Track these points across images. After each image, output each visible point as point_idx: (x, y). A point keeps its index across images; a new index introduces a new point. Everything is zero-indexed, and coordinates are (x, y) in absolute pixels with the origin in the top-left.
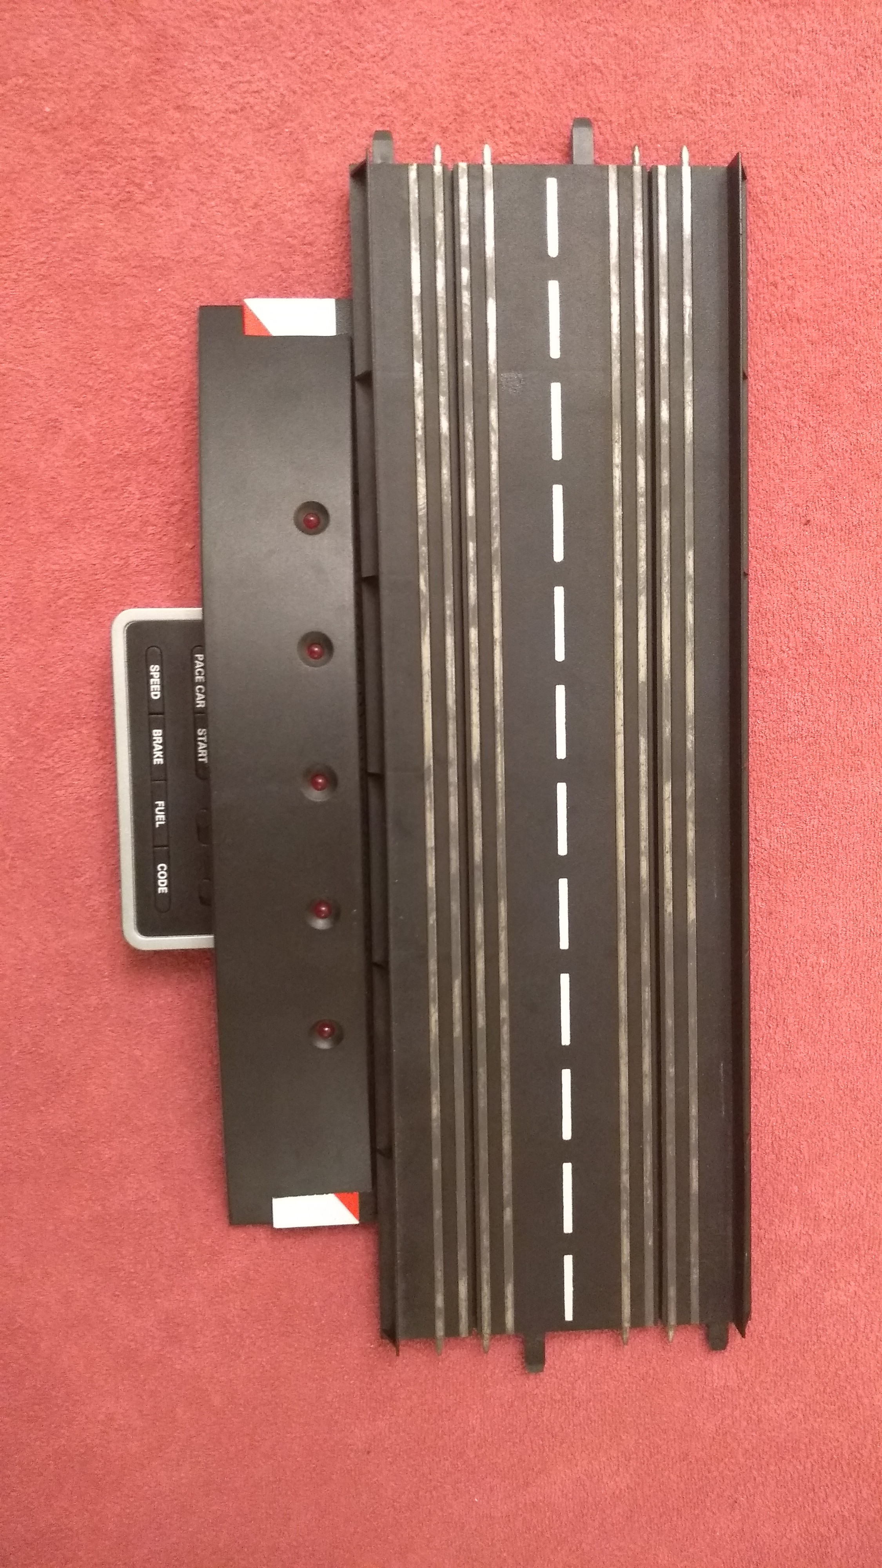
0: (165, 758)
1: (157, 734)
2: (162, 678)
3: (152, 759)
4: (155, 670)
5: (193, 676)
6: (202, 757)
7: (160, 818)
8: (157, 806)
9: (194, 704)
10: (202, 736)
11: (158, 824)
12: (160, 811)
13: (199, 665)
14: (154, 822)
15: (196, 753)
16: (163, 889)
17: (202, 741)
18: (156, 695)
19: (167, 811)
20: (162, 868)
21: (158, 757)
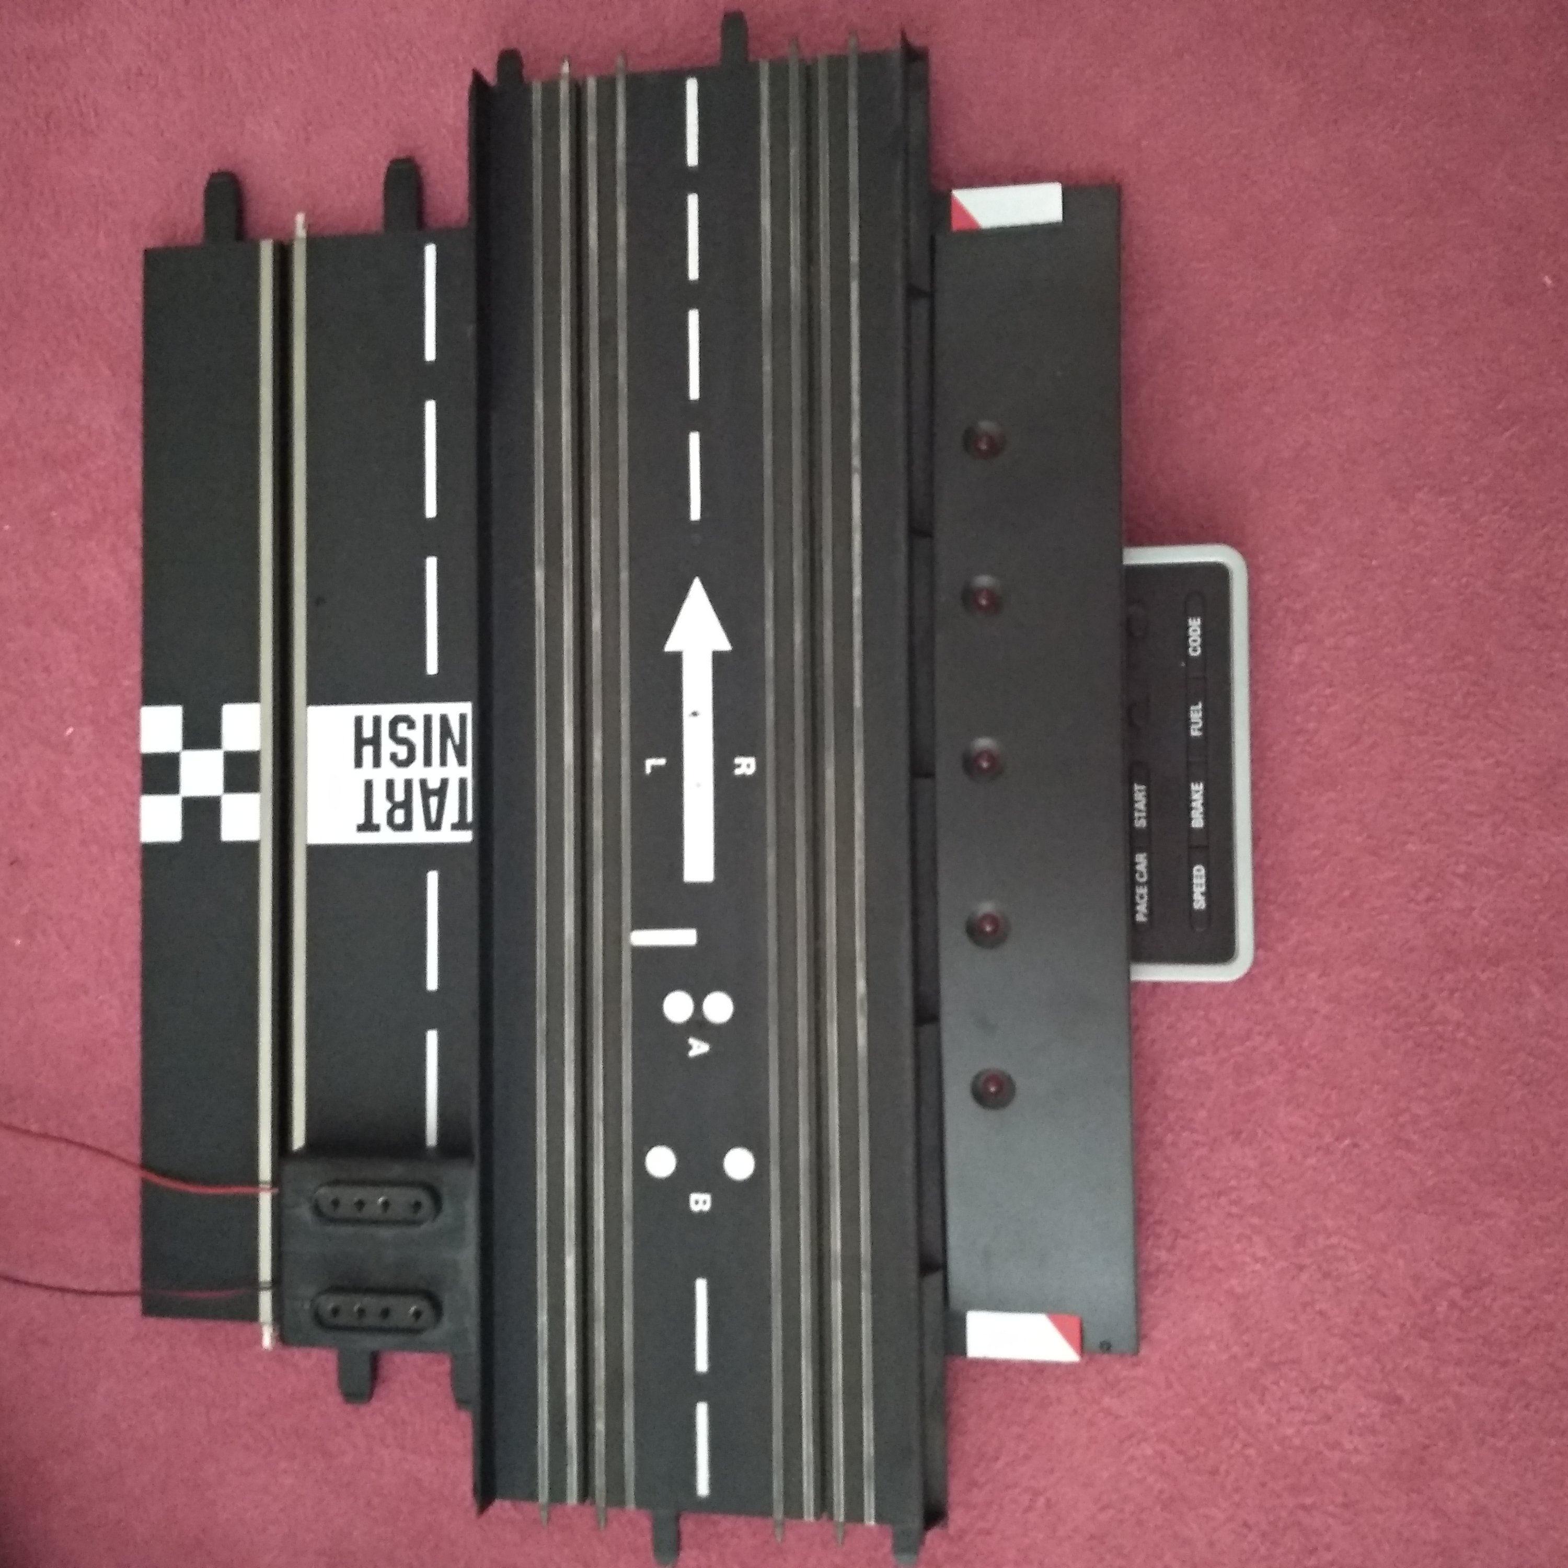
0: (1189, 788)
1: (1198, 821)
2: (1191, 893)
3: (1205, 789)
4: (1199, 902)
5: (1150, 894)
6: (1140, 791)
7: (1196, 714)
8: (1200, 730)
9: (1150, 860)
10: (1140, 818)
11: (1200, 706)
12: (1196, 723)
13: (1142, 908)
14: (1205, 710)
15: (1148, 797)
16: (1195, 624)
17: (1140, 811)
18: (1198, 870)
19: (1187, 723)
20: (1195, 650)
21: (1197, 792)
